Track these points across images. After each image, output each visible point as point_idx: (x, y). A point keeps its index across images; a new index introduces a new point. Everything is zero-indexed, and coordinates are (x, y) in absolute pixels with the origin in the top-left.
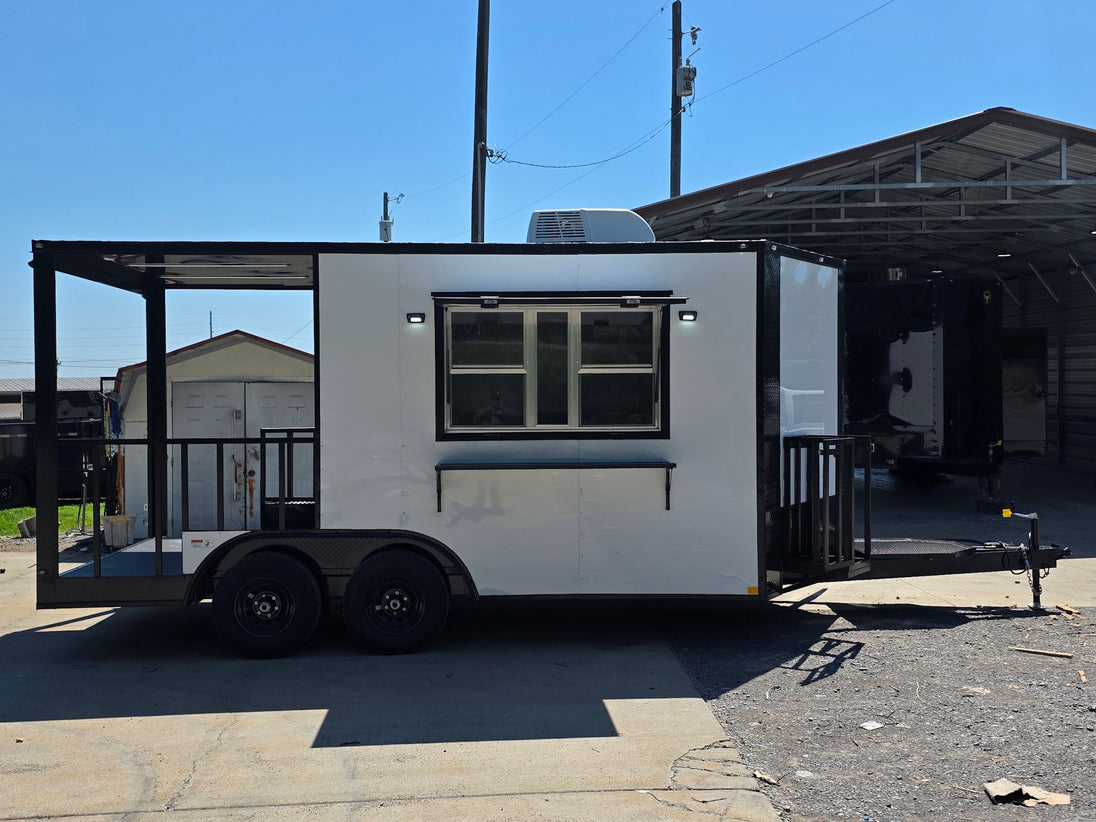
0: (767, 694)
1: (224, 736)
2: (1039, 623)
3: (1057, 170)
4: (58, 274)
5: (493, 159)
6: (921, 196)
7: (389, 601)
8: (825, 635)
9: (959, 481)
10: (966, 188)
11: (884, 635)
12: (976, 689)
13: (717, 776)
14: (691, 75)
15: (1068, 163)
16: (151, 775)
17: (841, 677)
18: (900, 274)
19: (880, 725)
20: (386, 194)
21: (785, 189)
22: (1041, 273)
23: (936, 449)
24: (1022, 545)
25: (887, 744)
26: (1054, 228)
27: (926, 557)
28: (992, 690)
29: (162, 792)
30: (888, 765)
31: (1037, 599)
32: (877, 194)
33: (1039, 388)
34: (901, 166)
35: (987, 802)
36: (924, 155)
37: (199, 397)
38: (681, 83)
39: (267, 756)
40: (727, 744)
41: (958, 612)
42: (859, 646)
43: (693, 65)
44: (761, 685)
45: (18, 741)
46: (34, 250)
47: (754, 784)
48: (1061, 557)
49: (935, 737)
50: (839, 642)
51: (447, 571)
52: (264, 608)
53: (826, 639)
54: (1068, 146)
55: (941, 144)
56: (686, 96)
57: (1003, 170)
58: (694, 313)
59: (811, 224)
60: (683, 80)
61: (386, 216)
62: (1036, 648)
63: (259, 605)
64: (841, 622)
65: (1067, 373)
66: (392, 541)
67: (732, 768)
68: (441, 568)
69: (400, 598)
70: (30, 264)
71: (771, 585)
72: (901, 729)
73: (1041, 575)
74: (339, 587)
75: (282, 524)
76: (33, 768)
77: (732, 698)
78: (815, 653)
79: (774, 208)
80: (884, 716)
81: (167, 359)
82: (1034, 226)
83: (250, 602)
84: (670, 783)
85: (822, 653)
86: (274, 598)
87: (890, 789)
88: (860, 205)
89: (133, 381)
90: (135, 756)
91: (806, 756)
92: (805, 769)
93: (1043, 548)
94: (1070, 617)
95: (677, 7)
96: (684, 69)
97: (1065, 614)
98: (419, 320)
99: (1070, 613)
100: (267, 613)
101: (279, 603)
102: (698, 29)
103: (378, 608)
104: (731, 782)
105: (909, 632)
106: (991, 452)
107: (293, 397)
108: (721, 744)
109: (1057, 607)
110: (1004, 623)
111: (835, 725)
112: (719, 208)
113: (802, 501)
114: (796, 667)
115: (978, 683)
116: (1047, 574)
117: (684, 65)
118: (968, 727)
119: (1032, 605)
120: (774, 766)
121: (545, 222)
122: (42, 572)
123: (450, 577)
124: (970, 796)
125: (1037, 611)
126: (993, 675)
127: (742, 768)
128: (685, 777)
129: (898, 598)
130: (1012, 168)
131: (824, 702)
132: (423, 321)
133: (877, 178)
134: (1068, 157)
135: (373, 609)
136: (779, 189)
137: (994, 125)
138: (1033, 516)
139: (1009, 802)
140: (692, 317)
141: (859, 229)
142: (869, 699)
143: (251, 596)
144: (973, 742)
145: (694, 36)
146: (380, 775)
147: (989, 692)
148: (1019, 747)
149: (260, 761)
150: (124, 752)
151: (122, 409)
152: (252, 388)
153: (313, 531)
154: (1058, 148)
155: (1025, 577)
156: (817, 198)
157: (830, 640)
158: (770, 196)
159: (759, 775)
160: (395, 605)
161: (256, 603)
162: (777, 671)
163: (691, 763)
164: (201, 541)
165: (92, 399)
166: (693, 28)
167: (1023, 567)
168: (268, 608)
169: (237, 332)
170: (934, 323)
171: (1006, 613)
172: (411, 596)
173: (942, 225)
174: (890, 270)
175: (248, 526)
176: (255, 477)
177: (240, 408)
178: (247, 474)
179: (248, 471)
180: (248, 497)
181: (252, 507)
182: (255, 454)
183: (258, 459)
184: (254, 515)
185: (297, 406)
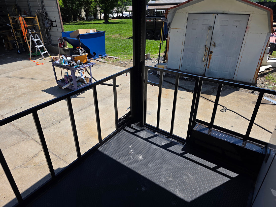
37: (197, 20)
89: (175, 13)
107: (236, 21)
151: (170, 24)
152: (219, 17)
175: (206, 71)
176: (212, 54)
177: (212, 25)
178: (210, 53)
179: (210, 51)
180: (208, 61)
181: (209, 65)
182: (214, 45)
183: (215, 47)
184: (209, 68)
185: (237, 25)
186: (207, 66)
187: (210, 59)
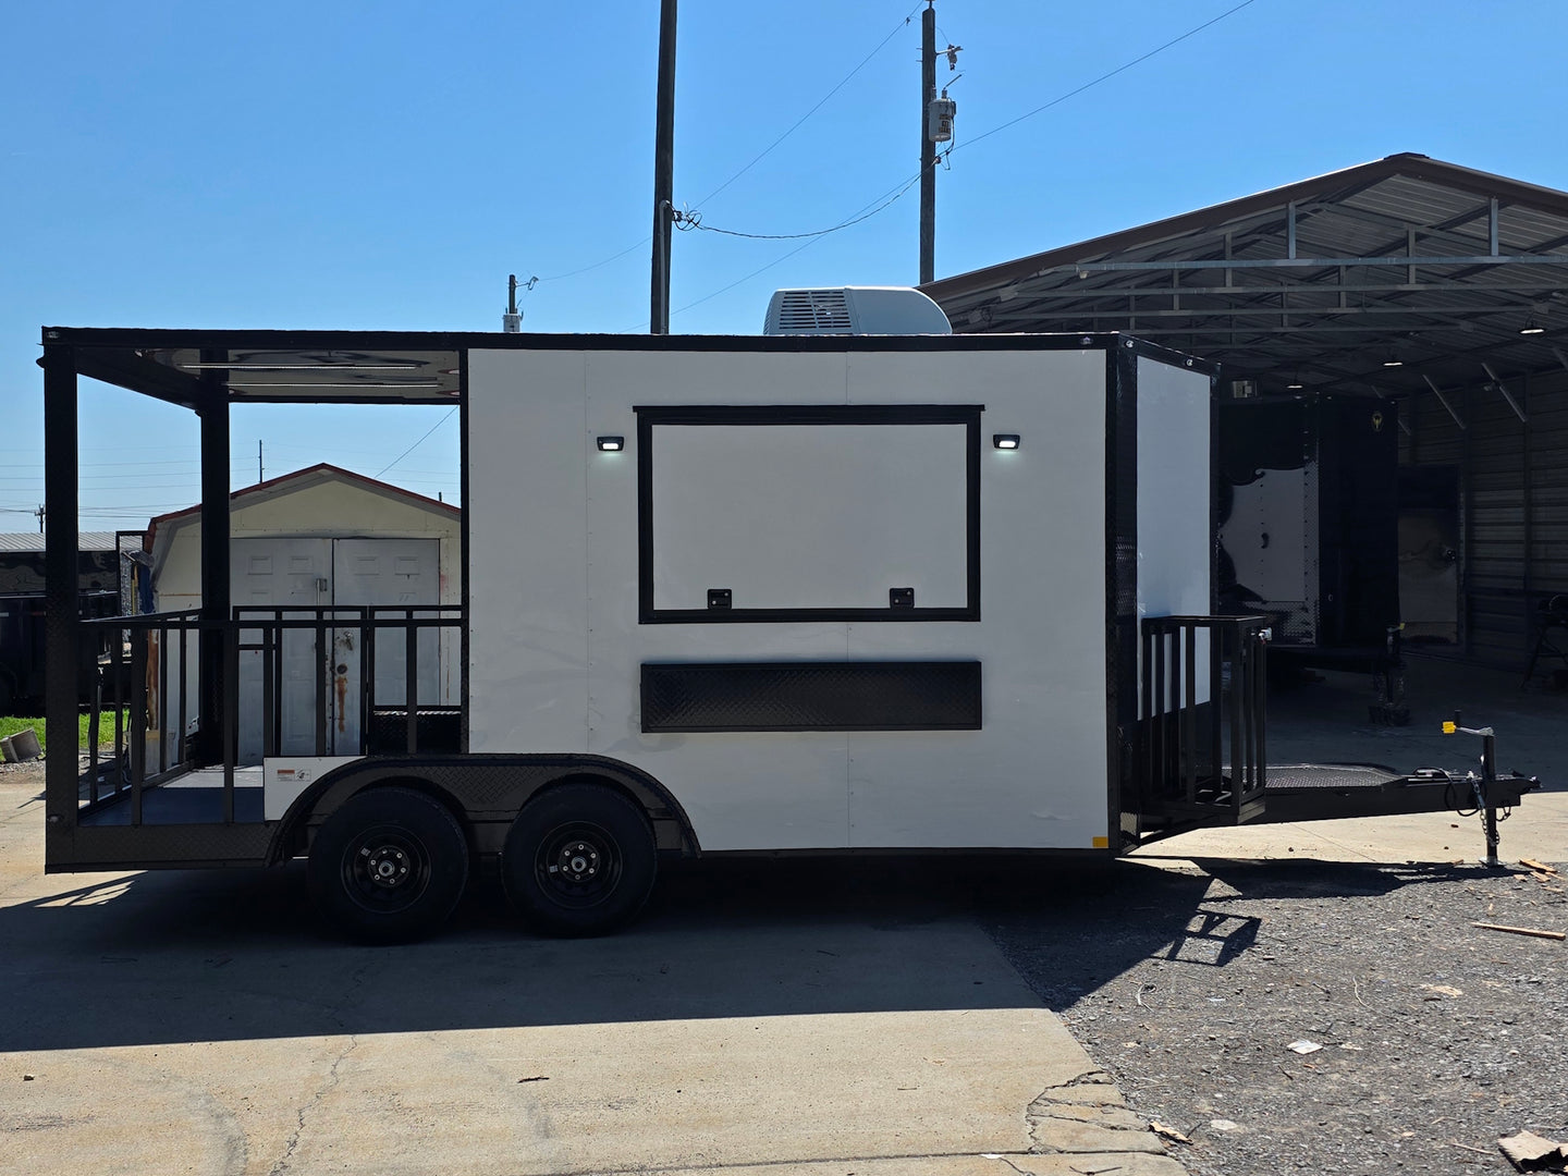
0: (1138, 997)
1: (340, 1069)
2: (1501, 887)
3: (1486, 245)
4: (80, 378)
5: (682, 224)
6: (1281, 279)
7: (569, 859)
8: (1202, 907)
9: (1335, 678)
10: (1348, 267)
11: (1286, 905)
12: (1440, 989)
13: (1096, 1130)
14: (950, 112)
15: (1500, 235)
16: (236, 1133)
17: (1239, 969)
18: (1248, 390)
19: (1317, 1047)
20: (512, 278)
21: (1105, 267)
22: (1441, 388)
23: (1308, 634)
24: (1471, 774)
25: (1335, 1077)
26: (1465, 326)
27: (1341, 791)
28: (1463, 990)
29: (257, 1160)
30: (1345, 1109)
31: (1492, 852)
32: (1229, 276)
33: (1447, 550)
34: (1258, 237)
35: (1509, 1170)
36: (1299, 218)
37: (266, 559)
38: (935, 123)
39: (409, 1100)
40: (1100, 1077)
41: (1382, 870)
42: (1253, 924)
43: (951, 97)
44: (1128, 986)
45: (28, 1079)
46: (46, 341)
47: (1153, 1142)
48: (1526, 791)
49: (1403, 1064)
50: (1224, 917)
51: (652, 815)
52: (386, 869)
53: (1204, 912)
54: (1500, 207)
55: (1318, 206)
56: (942, 140)
57: (1404, 242)
58: (1016, 438)
59: (1129, 318)
60: (937, 118)
61: (512, 308)
62: (1508, 924)
63: (377, 866)
64: (1217, 887)
65: (1477, 528)
66: (574, 770)
67: (1117, 1117)
68: (644, 810)
69: (585, 854)
70: (39, 362)
71: (1126, 834)
72: (1349, 1052)
73: (1499, 817)
74: (495, 838)
75: (412, 747)
76: (53, 1122)
77: (1089, 1007)
78: (1192, 934)
79: (1085, 293)
80: (1318, 1031)
81: (231, 502)
82: (1438, 322)
83: (365, 860)
84: (1031, 1142)
85: (1203, 934)
86: (399, 856)
87: (1358, 1149)
88: (1204, 290)
89: (170, 537)
90: (209, 1102)
91: (1219, 1095)
92: (1223, 1116)
93: (1501, 777)
94: (1544, 878)
95: (929, 17)
96: (940, 103)
97: (1535, 874)
98: (615, 446)
99: (1542, 871)
100: (389, 877)
101: (407, 862)
102: (959, 48)
103: (553, 869)
104: (1120, 1140)
105: (1319, 901)
106: (1390, 638)
107: (402, 559)
108: (1087, 1079)
109: (1521, 863)
110: (1451, 886)
111: (1252, 1047)
112: (1007, 294)
113: (1166, 711)
114: (1172, 957)
115: (1441, 980)
116: (1508, 815)
117: (939, 97)
118: (1447, 1048)
119: (1485, 859)
120: (1175, 1113)
121: (791, 305)
122: (54, 819)
123: (655, 823)
124: (1480, 1159)
125: (1493, 870)
126: (1459, 967)
127: (1128, 1117)
128: (1051, 1133)
129: (1291, 850)
130: (1416, 240)
131: (1224, 1009)
132: (620, 449)
133: (1229, 251)
134: (1500, 227)
135: (546, 871)
136: (1095, 267)
137: (1396, 179)
138: (1487, 731)
139: (1543, 1170)
140: (1012, 444)
141: (1189, 326)
142: (1289, 1004)
143: (365, 852)
144: (1461, 1072)
145: (952, 58)
146: (589, 1130)
147: (1460, 992)
148: (1530, 1079)
149: (400, 1109)
150: (191, 1096)
151: (155, 577)
152: (343, 548)
153: (460, 757)
154: (1486, 211)
155: (1475, 820)
156: (1137, 281)
157: (1210, 915)
158: (1084, 276)
159: (1158, 1128)
160: (579, 865)
161: (373, 863)
162: (1146, 963)
163: (1052, 1108)
164: (292, 772)
165: (98, 562)
166: (950, 47)
167: (1472, 804)
168: (392, 870)
169: (323, 466)
170: (1306, 457)
171: (1449, 872)
172: (601, 851)
173: (1307, 321)
174: (1234, 383)
175: (336, 744)
176: (347, 675)
177: (326, 574)
178: (336, 671)
179: (337, 664)
180: (337, 703)
181: (342, 718)
182: (348, 641)
183: (351, 649)
184: (346, 729)
185: (408, 572)
186: (337, 722)
187: (341, 693)
